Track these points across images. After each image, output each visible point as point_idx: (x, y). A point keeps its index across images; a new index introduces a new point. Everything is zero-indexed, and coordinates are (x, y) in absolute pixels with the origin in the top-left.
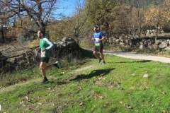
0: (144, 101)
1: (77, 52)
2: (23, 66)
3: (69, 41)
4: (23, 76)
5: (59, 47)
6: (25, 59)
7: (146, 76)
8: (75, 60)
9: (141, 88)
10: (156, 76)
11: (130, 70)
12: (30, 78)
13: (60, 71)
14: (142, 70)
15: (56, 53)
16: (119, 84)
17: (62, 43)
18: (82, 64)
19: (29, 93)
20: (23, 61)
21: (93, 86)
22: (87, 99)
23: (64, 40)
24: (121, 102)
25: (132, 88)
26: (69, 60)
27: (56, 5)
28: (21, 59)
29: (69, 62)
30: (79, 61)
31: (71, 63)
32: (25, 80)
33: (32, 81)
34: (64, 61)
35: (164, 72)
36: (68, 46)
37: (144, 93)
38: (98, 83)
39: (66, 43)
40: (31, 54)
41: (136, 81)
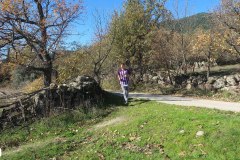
1: (97, 97)
2: (15, 122)
3: (86, 80)
4: (14, 137)
5: (70, 91)
6: (19, 110)
7: (200, 133)
8: (94, 109)
9: (195, 154)
10: (214, 134)
11: (176, 124)
12: (24, 141)
13: (72, 128)
14: (193, 124)
15: (66, 100)
16: (162, 147)
17: (74, 84)
18: (104, 116)
20: (16, 113)
21: (123, 153)
23: (78, 79)
25: (182, 154)
26: (86, 110)
28: (13, 110)
29: (86, 113)
30: (101, 112)
31: (89, 114)
33: (28, 146)
34: (78, 112)
35: (226, 126)
36: (84, 89)
38: (129, 146)
39: (82, 84)
40: (28, 102)
41: (187, 142)
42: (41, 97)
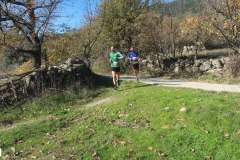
0: (181, 144)
1: (87, 78)
2: (7, 102)
3: (76, 63)
4: (8, 116)
5: (61, 73)
6: (10, 91)
7: (183, 109)
8: (85, 91)
9: (177, 126)
10: (196, 109)
11: (162, 102)
12: (18, 119)
13: (64, 107)
14: (177, 101)
15: (57, 81)
16: (148, 122)
17: (65, 66)
18: (95, 96)
19: (17, 141)
20: (8, 94)
21: (112, 127)
22: (103, 146)
23: (68, 61)
24: (150, 148)
25: (166, 127)
26: (76, 91)
27: (57, 11)
28: (4, 91)
29: (77, 94)
30: (91, 92)
31: (80, 94)
32: (11, 123)
33: (21, 124)
34: (69, 92)
35: (206, 103)
36: (74, 71)
37: (181, 133)
38: (118, 122)
39: (72, 66)
40: (19, 84)
41: (171, 118)
42: (32, 78)
